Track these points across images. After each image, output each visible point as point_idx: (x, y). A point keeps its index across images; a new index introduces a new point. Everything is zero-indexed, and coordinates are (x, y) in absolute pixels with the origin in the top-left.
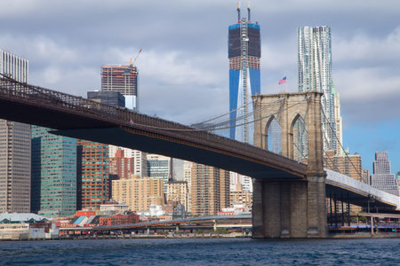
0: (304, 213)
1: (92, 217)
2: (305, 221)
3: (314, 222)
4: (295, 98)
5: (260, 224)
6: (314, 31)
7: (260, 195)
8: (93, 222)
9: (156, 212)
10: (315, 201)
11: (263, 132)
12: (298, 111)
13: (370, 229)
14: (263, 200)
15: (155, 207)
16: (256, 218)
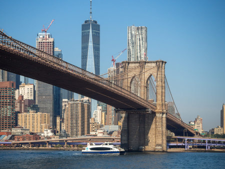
0: (154, 136)
1: (10, 136)
2: (154, 141)
3: (159, 142)
4: (149, 64)
5: (126, 142)
6: (138, 29)
7: (126, 124)
8: (11, 139)
9: (48, 133)
10: (161, 129)
11: (129, 85)
12: (151, 73)
13: (185, 146)
14: (128, 128)
15: (47, 131)
16: (123, 138)
